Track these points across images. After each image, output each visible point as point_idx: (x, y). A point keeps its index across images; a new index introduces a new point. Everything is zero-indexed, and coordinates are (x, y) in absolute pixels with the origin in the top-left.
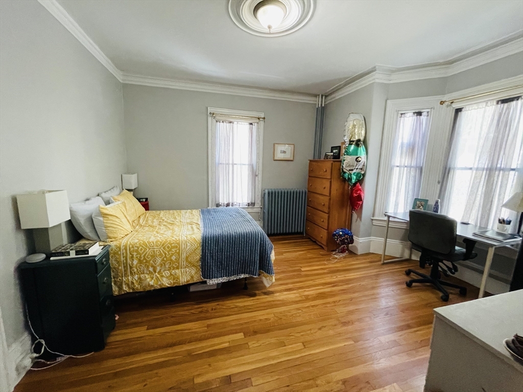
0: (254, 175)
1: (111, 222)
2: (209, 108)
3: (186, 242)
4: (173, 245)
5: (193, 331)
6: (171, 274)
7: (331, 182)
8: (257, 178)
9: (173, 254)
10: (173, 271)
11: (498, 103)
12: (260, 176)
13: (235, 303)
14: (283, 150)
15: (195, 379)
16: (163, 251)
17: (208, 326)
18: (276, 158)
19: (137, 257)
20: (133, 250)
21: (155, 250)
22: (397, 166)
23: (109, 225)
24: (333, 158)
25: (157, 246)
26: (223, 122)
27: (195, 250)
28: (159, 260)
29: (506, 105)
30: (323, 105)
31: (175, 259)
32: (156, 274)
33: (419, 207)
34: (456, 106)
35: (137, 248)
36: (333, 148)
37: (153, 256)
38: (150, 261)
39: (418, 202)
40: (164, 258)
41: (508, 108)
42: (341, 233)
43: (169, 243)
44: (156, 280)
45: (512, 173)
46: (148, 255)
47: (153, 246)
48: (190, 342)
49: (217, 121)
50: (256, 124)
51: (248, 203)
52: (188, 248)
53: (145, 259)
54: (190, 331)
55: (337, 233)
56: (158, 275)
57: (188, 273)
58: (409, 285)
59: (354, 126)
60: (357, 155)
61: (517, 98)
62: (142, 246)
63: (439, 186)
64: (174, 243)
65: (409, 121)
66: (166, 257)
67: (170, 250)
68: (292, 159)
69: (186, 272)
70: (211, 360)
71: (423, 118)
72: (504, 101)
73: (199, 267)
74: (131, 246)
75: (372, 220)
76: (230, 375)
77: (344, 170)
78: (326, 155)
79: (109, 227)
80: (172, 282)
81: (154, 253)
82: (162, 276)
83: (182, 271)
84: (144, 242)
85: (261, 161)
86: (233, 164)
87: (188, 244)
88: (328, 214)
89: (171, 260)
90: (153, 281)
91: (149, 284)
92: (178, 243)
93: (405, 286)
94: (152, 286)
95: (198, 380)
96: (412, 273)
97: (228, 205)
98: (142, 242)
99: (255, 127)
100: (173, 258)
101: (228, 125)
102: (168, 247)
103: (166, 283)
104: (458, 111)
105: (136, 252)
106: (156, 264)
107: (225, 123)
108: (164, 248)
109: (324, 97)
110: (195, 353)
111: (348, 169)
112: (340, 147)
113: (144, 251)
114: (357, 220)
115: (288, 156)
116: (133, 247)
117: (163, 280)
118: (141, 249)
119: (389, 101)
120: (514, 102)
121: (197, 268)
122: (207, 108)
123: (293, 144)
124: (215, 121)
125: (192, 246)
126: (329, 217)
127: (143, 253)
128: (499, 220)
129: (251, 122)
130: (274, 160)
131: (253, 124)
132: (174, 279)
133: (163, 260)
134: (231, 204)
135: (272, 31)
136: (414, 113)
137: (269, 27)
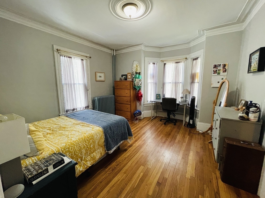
0: (86, 90)
1: (38, 137)
2: (54, 46)
3: (96, 133)
4: (90, 138)
5: (121, 179)
6: (91, 157)
7: (130, 90)
8: (88, 91)
9: (91, 144)
10: (92, 155)
11: (175, 63)
12: (90, 90)
13: (123, 157)
14: (100, 75)
15: (149, 194)
16: (85, 144)
17: (125, 173)
18: (97, 80)
19: (69, 156)
20: (66, 151)
21: (81, 145)
22: (150, 83)
23: (37, 140)
24: (125, 80)
25: (81, 142)
26: (65, 57)
27: (101, 137)
28: (84, 151)
29: (177, 64)
30: (115, 55)
31: (93, 147)
32: (83, 161)
33: (158, 97)
34: (165, 62)
35: (68, 149)
36: (122, 76)
37: (80, 150)
38: (78, 154)
39: (157, 95)
40: (86, 149)
41: (178, 65)
42: (138, 112)
43: (87, 138)
44: (83, 166)
45: (181, 84)
46: (77, 151)
47: (78, 144)
48: (126, 185)
49: (60, 56)
50: (85, 60)
51: (86, 107)
52: (98, 136)
53: (75, 154)
54: (120, 180)
55: (136, 113)
56: (84, 162)
57: (99, 152)
58: (165, 124)
59: (137, 66)
60: (139, 78)
61: (180, 62)
62: (71, 146)
63: (162, 89)
64: (90, 136)
65: (151, 66)
66: (87, 147)
67: (89, 142)
68: (104, 80)
69: (98, 152)
70: (144, 183)
71: (155, 65)
72: (177, 63)
73: (104, 146)
74: (63, 149)
75: (144, 104)
76: (157, 182)
77: (136, 85)
78: (120, 78)
79: (37, 141)
80: (92, 162)
81: (80, 148)
82: (87, 161)
83: (97, 152)
84: (71, 143)
85: (90, 81)
86: (74, 84)
87: (98, 134)
88: (130, 105)
89: (91, 148)
90: (82, 167)
91: (80, 171)
92: (92, 136)
93: (164, 125)
94: (82, 171)
95: (151, 193)
96: (162, 120)
97: (74, 110)
98: (70, 144)
99: (85, 61)
100: (92, 146)
101: (68, 59)
102: (88, 140)
103: (89, 164)
104: (165, 64)
105: (68, 152)
106: (82, 155)
107: (66, 57)
108: (85, 142)
109: (115, 51)
110: (135, 186)
111: (137, 84)
112: (127, 75)
113: (74, 149)
114: (139, 106)
115: (102, 79)
116: (65, 149)
117: (87, 164)
118: (72, 149)
119: (145, 58)
120: (179, 63)
121: (103, 147)
122: (53, 45)
123: (104, 73)
124: (59, 55)
125: (100, 134)
126: (131, 106)
127: (73, 150)
128: (181, 97)
129: (82, 58)
130: (96, 81)
131: (84, 60)
132: (93, 160)
133: (86, 150)
134: (75, 109)
135: (131, 18)
136: (153, 63)
137: (130, 16)
